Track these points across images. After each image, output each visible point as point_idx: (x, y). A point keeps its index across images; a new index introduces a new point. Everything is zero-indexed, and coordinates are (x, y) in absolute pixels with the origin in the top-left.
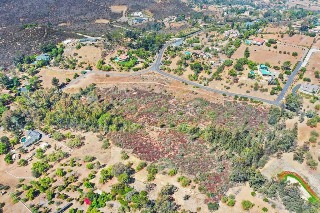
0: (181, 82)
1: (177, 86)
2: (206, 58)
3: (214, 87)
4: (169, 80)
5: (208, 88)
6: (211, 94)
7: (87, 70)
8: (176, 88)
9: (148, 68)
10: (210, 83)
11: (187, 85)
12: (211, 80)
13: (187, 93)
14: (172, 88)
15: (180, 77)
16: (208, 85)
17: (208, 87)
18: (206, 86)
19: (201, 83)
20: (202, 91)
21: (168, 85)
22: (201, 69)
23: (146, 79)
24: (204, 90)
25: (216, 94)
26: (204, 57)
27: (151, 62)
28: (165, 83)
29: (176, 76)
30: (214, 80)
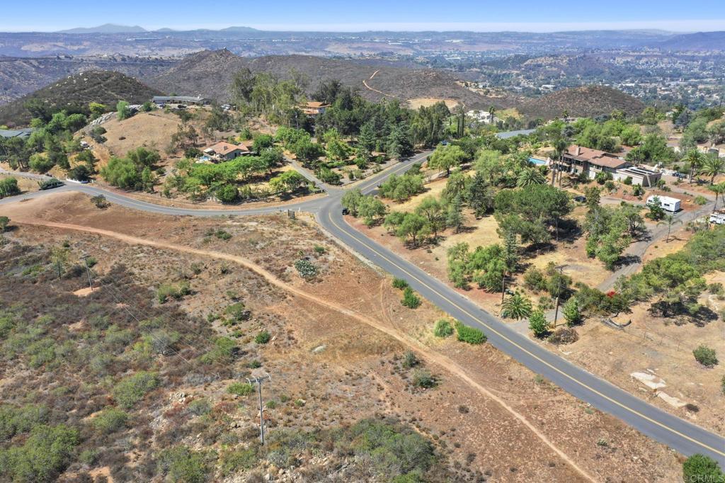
0: (388, 280)
1: (340, 300)
2: (628, 182)
3: (617, 367)
4: (325, 261)
5: (556, 360)
6: (556, 427)
7: (74, 181)
8: (322, 309)
9: (297, 201)
10: (591, 323)
11: (413, 304)
12: (613, 305)
13: (362, 365)
14: (302, 302)
15: (406, 256)
16: (570, 338)
17: (565, 351)
18: (543, 344)
19: (517, 311)
20: (493, 374)
21: (295, 286)
22: (569, 231)
23: (228, 238)
24: (516, 371)
25: (604, 436)
26: (616, 177)
27: (334, 180)
28: (292, 270)
29: (388, 247)
30: (640, 310)
